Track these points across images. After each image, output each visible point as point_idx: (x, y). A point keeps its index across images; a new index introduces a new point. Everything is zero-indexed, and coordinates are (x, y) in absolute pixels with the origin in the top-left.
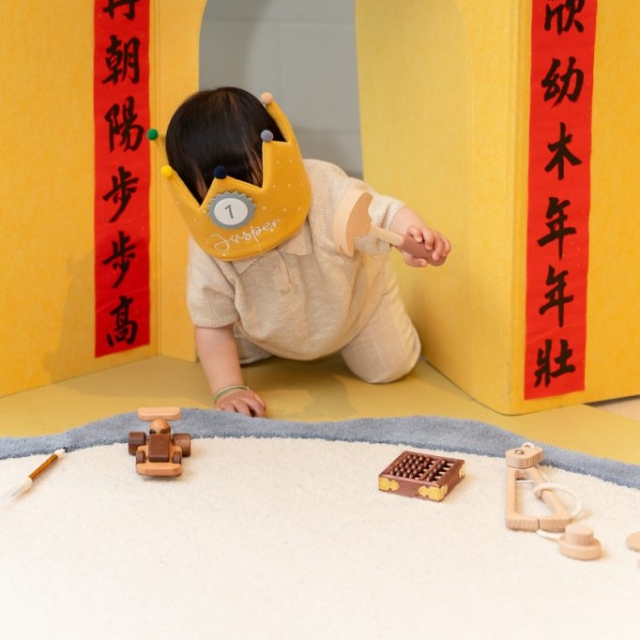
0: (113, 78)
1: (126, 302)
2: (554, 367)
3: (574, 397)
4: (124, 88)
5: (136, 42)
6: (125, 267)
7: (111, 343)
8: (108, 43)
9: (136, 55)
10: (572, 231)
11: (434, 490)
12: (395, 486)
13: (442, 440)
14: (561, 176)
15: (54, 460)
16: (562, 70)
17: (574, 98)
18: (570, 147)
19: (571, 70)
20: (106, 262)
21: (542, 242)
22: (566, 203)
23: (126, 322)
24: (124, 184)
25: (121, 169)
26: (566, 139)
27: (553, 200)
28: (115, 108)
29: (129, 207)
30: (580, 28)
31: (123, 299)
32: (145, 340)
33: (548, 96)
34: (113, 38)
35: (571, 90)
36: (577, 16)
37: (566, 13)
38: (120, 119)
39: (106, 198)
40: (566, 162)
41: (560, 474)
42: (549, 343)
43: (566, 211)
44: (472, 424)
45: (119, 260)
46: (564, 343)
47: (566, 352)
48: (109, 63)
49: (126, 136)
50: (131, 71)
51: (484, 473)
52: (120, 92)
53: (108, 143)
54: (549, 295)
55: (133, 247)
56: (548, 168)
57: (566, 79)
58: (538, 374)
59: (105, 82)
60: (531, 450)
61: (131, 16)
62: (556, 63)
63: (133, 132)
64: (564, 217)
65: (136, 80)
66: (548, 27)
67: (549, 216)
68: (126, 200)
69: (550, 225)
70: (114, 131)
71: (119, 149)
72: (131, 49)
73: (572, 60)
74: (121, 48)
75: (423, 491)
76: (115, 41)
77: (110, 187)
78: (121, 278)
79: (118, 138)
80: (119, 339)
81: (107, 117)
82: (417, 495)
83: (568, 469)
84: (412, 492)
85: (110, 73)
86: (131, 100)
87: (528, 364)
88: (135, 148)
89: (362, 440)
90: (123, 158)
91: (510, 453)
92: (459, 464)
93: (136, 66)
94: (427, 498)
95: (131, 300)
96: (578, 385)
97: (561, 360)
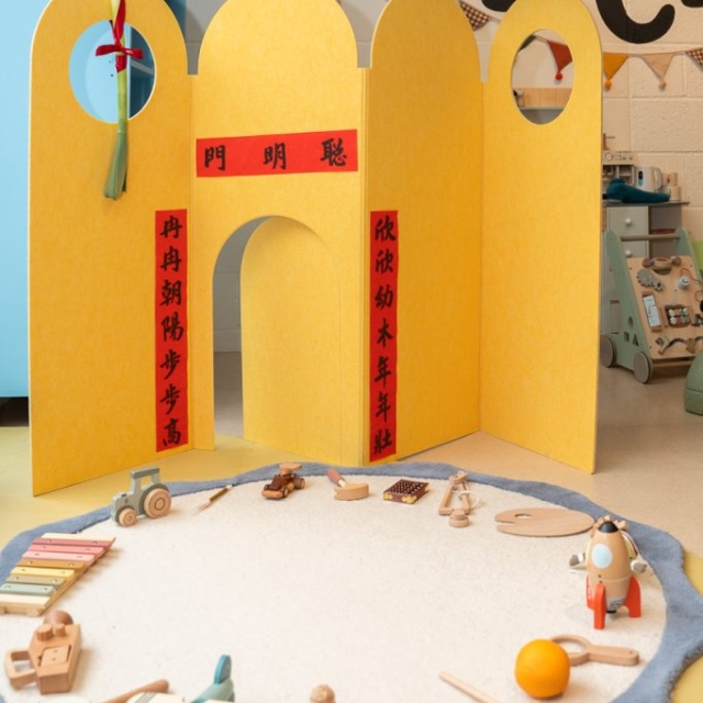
0: (166, 302)
1: (174, 422)
2: (383, 443)
3: (392, 457)
4: (172, 307)
5: (179, 283)
6: (173, 403)
7: (166, 444)
8: (164, 284)
9: (179, 290)
10: (389, 373)
11: (409, 499)
12: (391, 497)
13: (423, 473)
14: (384, 345)
15: (225, 491)
16: (384, 291)
17: (389, 305)
18: (388, 330)
19: (388, 291)
20: (162, 401)
21: (377, 380)
22: (387, 359)
23: (174, 432)
24: (172, 359)
25: (171, 351)
26: (386, 326)
27: (381, 358)
28: (167, 318)
29: (175, 371)
30: (391, 270)
31: (172, 420)
32: (186, 442)
33: (378, 305)
34: (167, 281)
35: (388, 301)
36: (390, 264)
37: (385, 263)
38: (170, 324)
39: (162, 366)
40: (386, 338)
41: (476, 486)
42: (380, 431)
43: (387, 362)
44: (440, 465)
45: (170, 399)
46: (387, 430)
47: (388, 435)
48: (163, 294)
49: (173, 333)
50: (176, 299)
51: (438, 488)
52: (170, 310)
53: (163, 337)
54: (380, 407)
55: (178, 392)
56: (379, 341)
57: (385, 296)
58: (376, 448)
59: (162, 304)
60: (461, 475)
61: (176, 269)
62: (381, 288)
63: (178, 331)
64: (386, 366)
65: (179, 303)
66: (377, 270)
67: (379, 366)
68: (173, 367)
69: (380, 371)
70: (166, 331)
71: (169, 340)
72: (176, 287)
73: (388, 286)
74: (171, 286)
75: (404, 499)
76: (167, 283)
77: (165, 360)
78: (171, 409)
79: (169, 334)
80: (170, 442)
81: (163, 323)
82: (401, 501)
83: (480, 482)
84: (398, 500)
85: (164, 300)
86: (176, 314)
87: (371, 444)
88: (178, 339)
89: (385, 474)
90: (172, 345)
91: (452, 478)
92: (426, 485)
93: (179, 295)
94: (406, 502)
95: (177, 421)
96: (393, 451)
97: (386, 439)
